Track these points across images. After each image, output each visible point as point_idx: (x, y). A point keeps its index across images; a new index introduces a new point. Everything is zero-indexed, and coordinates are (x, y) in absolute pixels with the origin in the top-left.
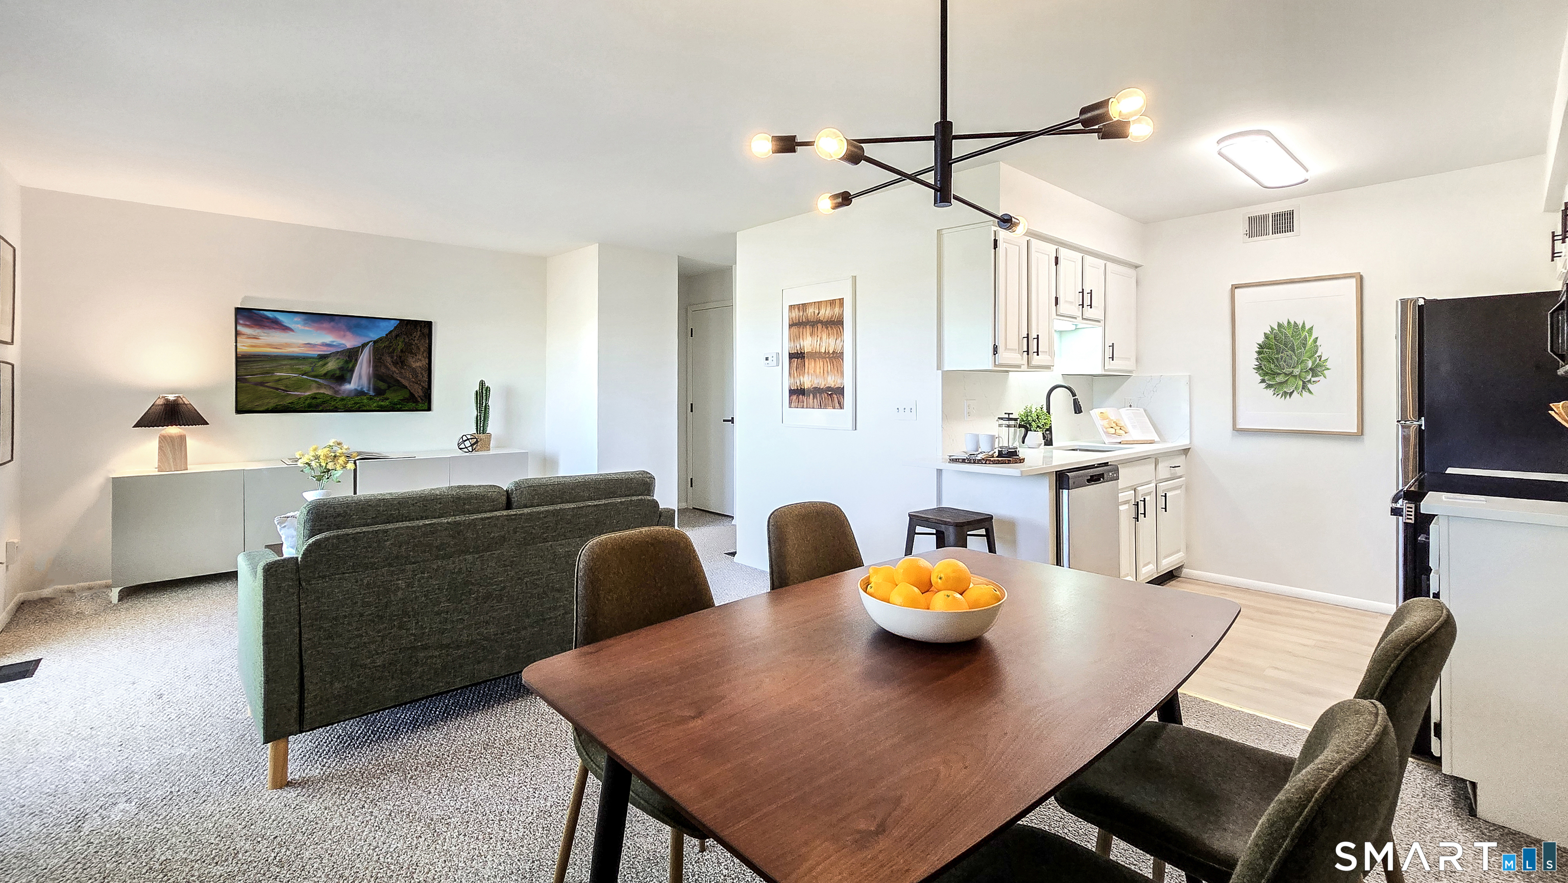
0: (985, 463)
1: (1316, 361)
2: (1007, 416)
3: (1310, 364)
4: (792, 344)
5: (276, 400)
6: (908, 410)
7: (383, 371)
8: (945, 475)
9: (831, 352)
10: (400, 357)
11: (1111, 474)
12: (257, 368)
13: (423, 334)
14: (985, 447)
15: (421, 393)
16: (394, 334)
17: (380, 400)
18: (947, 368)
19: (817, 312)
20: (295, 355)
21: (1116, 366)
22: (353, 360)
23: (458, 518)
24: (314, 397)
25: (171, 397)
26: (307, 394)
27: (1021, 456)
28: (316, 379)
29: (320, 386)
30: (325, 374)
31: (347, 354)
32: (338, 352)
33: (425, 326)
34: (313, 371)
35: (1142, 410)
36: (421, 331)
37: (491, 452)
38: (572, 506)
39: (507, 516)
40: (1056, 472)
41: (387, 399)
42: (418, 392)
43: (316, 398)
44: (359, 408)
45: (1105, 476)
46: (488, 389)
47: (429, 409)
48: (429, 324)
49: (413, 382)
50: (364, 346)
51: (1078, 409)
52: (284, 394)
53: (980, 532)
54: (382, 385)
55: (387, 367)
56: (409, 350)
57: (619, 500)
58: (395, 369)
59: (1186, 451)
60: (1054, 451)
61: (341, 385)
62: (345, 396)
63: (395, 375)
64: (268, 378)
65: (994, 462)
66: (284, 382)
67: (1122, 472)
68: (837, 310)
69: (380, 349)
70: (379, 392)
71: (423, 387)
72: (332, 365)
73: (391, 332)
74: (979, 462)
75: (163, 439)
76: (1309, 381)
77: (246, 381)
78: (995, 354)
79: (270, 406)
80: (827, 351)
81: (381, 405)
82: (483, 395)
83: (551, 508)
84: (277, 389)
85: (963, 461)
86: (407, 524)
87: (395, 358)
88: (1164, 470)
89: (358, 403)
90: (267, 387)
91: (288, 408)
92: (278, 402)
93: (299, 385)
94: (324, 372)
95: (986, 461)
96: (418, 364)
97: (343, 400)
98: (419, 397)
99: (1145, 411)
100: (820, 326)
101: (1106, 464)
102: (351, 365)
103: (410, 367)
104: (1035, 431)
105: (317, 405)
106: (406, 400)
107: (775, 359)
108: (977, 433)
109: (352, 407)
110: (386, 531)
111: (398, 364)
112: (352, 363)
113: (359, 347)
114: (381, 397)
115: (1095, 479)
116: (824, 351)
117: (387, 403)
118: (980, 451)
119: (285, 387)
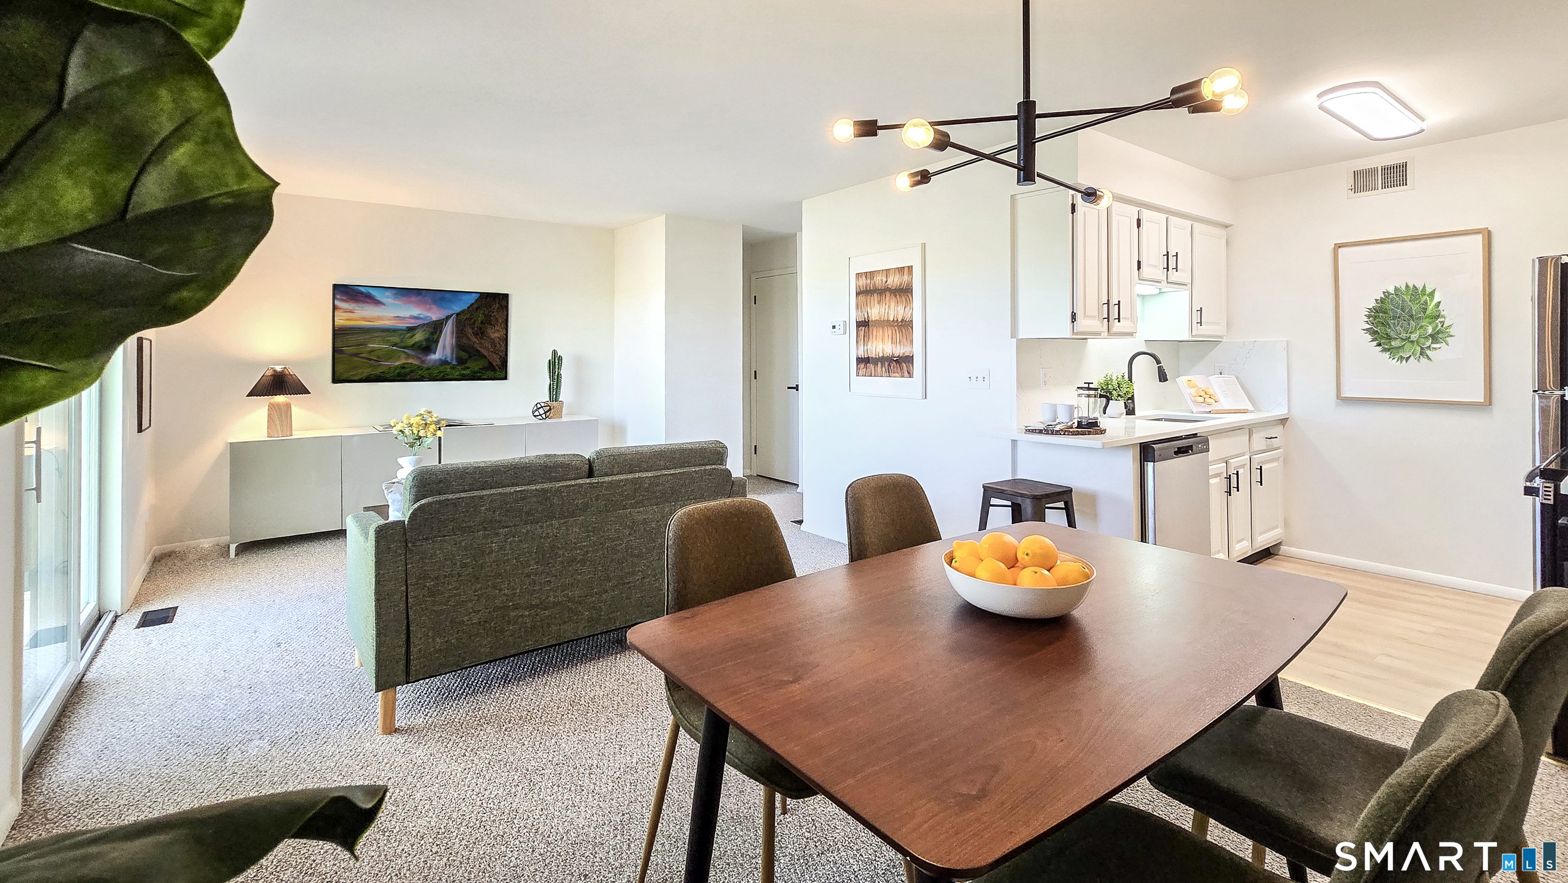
0: (1064, 434)
1: (1437, 326)
2: (1086, 385)
3: (1430, 330)
4: (860, 312)
5: (369, 370)
6: (980, 379)
7: (465, 342)
8: (1020, 445)
9: (900, 320)
10: (480, 328)
11: (1200, 446)
12: (353, 339)
13: (501, 306)
14: (1063, 418)
15: (499, 363)
16: (475, 306)
17: (462, 369)
18: (1022, 335)
19: (885, 280)
20: (386, 327)
21: (1205, 331)
22: (438, 332)
23: (545, 486)
24: (403, 367)
25: (279, 368)
26: (397, 363)
27: (1102, 426)
28: (405, 350)
29: (408, 356)
30: (413, 345)
31: (433, 326)
32: (424, 324)
33: (503, 298)
34: (402, 342)
35: (1233, 378)
36: (499, 303)
37: (564, 419)
38: (650, 474)
39: (590, 483)
40: (1140, 443)
41: (469, 368)
42: (496, 361)
43: (405, 368)
44: (444, 376)
45: (1194, 448)
46: (560, 358)
47: (505, 378)
48: (506, 297)
49: (492, 352)
50: (448, 318)
51: (1163, 377)
52: (375, 363)
53: (1059, 505)
54: (464, 355)
55: (468, 339)
56: (488, 321)
57: (694, 470)
58: (476, 340)
59: (1283, 421)
60: (1137, 421)
61: (427, 355)
62: (430, 365)
63: (476, 346)
64: (361, 349)
65: (1074, 434)
66: (376, 353)
67: (1212, 443)
68: (906, 278)
69: (463, 321)
70: (461, 361)
71: (501, 356)
72: (419, 337)
73: (472, 305)
74: (1058, 433)
75: (272, 407)
76: (1429, 347)
77: (342, 352)
78: (1073, 322)
79: (364, 375)
80: (895, 319)
81: (463, 374)
82: (555, 364)
83: (630, 476)
84: (370, 360)
85: (1040, 432)
86: (500, 490)
87: (476, 329)
88: (1259, 441)
89: (442, 372)
90: (361, 357)
91: (380, 377)
92: (371, 372)
93: (390, 356)
94: (412, 343)
95: (1067, 432)
96: (497, 335)
97: (428, 369)
98: (497, 366)
99: (1237, 378)
100: (888, 294)
101: (1195, 435)
102: (436, 337)
103: (489, 337)
104: (1116, 400)
105: (406, 375)
106: (486, 369)
107: (842, 327)
108: (1056, 403)
109: (437, 376)
110: (481, 497)
111: (478, 335)
112: (437, 335)
113: (444, 319)
114: (463, 367)
115: (1182, 451)
116: (892, 320)
117: (468, 372)
118: (1058, 421)
119: (375, 358)
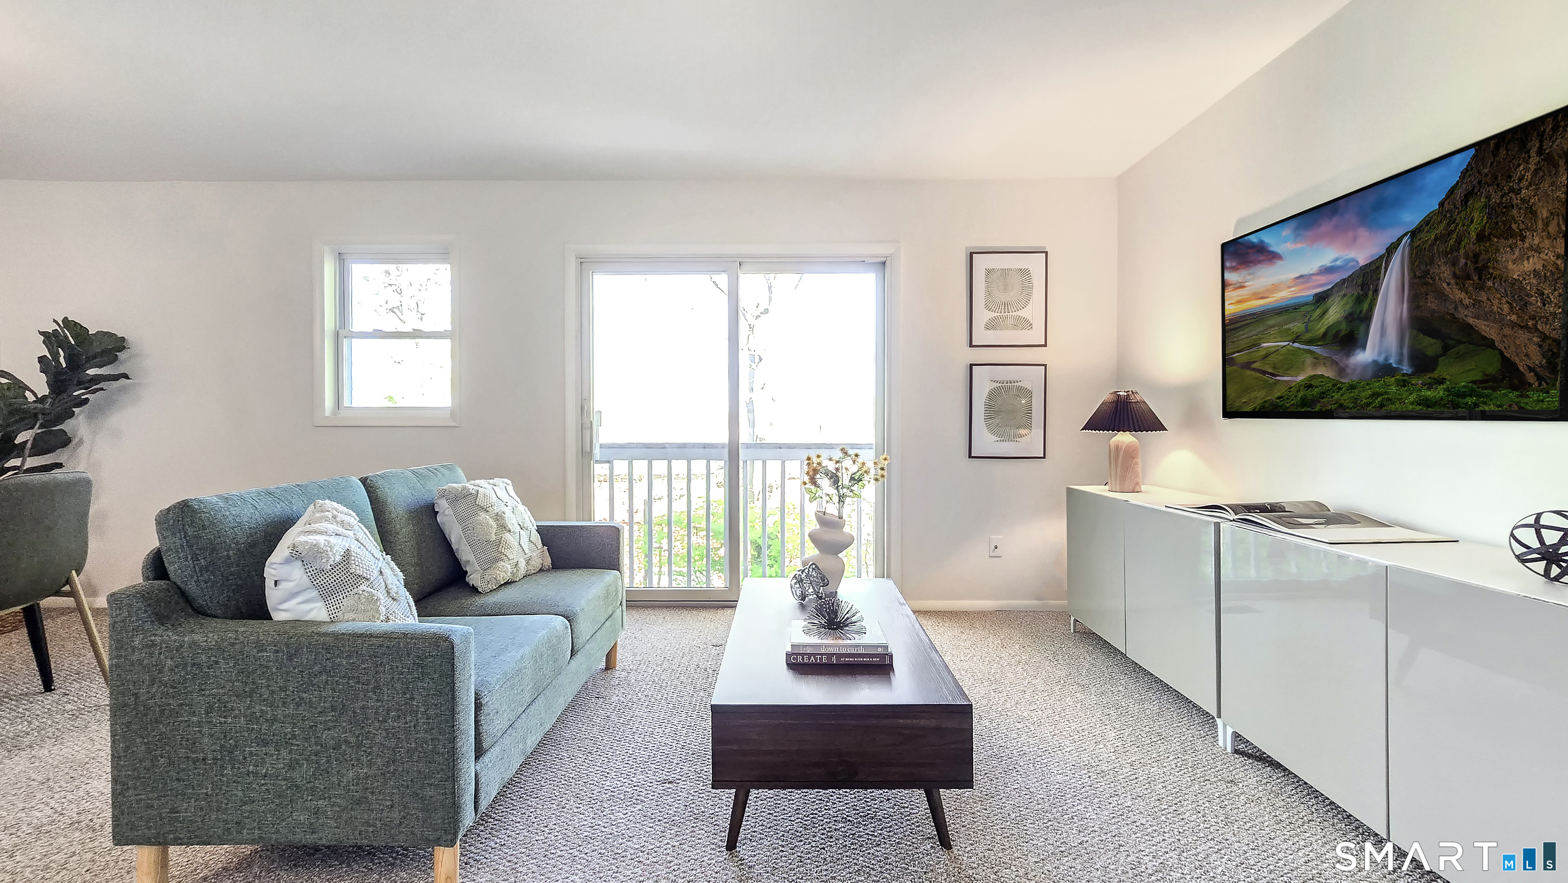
5: (1264, 393)
7: (1435, 306)
10: (1476, 256)
12: (1245, 337)
13: (1542, 159)
15: (1537, 359)
16: (1459, 194)
17: (1424, 384)
20: (1283, 303)
22: (1370, 293)
25: (1123, 392)
26: (1300, 378)
29: (1318, 360)
30: (1325, 334)
31: (1360, 281)
32: (1343, 281)
33: (1548, 132)
34: (1307, 331)
36: (1536, 153)
41: (1441, 381)
42: (1529, 355)
43: (1310, 386)
44: (1382, 406)
49: (1513, 324)
50: (1391, 249)
52: (1271, 380)
54: (1431, 346)
55: (1442, 296)
56: (1502, 226)
58: (1463, 295)
61: (1349, 353)
62: (1355, 378)
63: (1462, 313)
66: (1272, 358)
69: (1426, 248)
70: (1423, 364)
71: (1544, 336)
72: (1335, 313)
73: (1452, 191)
77: (1234, 362)
79: (1257, 403)
81: (1426, 400)
87: (1463, 261)
89: (1379, 395)
91: (1278, 406)
92: (1266, 396)
93: (1289, 362)
94: (1323, 330)
96: (1528, 266)
97: (1352, 387)
98: (1532, 370)
103: (1503, 279)
105: (1314, 402)
106: (1494, 382)
109: (1370, 408)
111: (1469, 277)
112: (1368, 300)
113: (1381, 257)
114: (1426, 378)
117: (1439, 392)
119: (1270, 369)
